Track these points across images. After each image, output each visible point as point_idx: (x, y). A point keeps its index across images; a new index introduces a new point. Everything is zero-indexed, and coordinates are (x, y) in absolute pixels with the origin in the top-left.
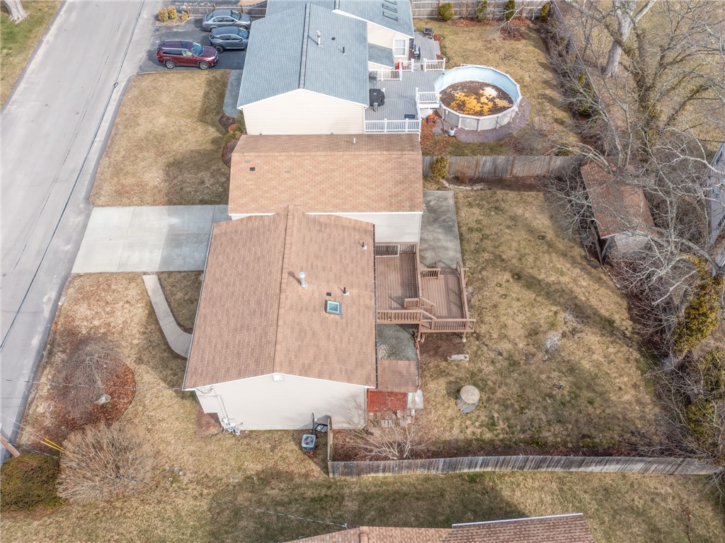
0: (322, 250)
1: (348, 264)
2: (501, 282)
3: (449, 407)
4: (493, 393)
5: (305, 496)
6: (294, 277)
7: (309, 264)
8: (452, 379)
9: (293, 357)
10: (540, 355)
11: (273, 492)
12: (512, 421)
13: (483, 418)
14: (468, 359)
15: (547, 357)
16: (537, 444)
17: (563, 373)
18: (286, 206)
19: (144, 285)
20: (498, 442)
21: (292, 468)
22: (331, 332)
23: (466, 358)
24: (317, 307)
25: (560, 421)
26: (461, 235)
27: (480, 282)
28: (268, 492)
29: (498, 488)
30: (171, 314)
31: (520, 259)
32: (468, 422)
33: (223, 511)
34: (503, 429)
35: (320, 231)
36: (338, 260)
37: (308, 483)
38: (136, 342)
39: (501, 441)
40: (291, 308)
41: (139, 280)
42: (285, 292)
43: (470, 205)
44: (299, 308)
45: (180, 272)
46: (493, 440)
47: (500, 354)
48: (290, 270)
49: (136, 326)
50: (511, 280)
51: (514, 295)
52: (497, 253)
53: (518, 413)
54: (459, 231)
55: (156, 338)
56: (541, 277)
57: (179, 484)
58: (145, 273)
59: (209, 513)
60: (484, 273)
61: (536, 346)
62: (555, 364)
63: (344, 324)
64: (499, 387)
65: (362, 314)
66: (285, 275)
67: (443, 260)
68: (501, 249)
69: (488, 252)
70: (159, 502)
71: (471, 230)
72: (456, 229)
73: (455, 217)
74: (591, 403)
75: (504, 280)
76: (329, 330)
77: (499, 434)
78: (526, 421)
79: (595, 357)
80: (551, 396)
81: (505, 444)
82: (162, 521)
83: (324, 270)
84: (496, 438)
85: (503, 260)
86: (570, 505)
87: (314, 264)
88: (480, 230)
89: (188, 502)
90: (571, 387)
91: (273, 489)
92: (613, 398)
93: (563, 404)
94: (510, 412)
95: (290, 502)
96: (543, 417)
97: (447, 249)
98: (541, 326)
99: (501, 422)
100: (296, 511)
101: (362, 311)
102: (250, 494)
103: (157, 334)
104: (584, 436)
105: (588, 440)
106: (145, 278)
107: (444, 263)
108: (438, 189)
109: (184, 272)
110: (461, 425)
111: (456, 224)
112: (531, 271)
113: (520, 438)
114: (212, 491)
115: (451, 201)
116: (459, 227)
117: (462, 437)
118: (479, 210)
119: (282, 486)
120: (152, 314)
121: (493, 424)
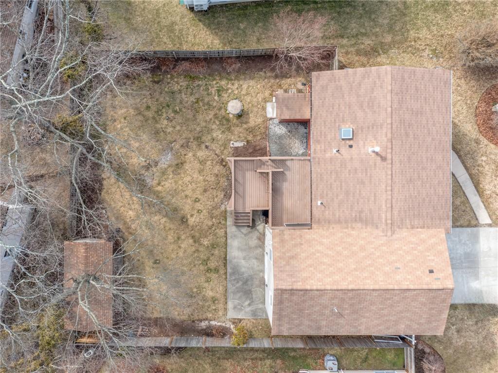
0: (358, 192)
1: (335, 182)
2: (198, 214)
3: (249, 103)
4: (216, 114)
5: (347, 39)
6: (381, 157)
7: (369, 174)
8: (245, 126)
9: (377, 82)
10: (177, 146)
11: (369, 42)
12: (206, 93)
13: (226, 96)
14: (232, 142)
15: (173, 145)
16: (191, 77)
17: (163, 131)
18: (394, 236)
19: (488, 213)
20: (217, 78)
21: (357, 58)
22: (348, 112)
23: (233, 144)
24: (360, 132)
25: (172, 93)
26: (225, 265)
27: (215, 215)
28: (371, 42)
29: (221, 45)
30: (461, 185)
31: (179, 238)
32: (236, 92)
33: (400, 30)
34: (213, 87)
35: (361, 212)
36: (343, 184)
37: (346, 48)
38: (484, 158)
39: (215, 79)
40: (381, 126)
41: (494, 217)
42: (388, 139)
43: (214, 300)
44: (375, 127)
45: (462, 226)
46: (220, 80)
47: (207, 147)
48: (385, 163)
49: (487, 173)
50: (189, 217)
51: (189, 201)
52: (197, 245)
53: (201, 99)
54: (226, 269)
55: (469, 163)
56: (164, 219)
57: (431, 48)
58: (490, 225)
59: (409, 28)
60: (210, 223)
61: (179, 154)
62: (167, 139)
63: (337, 121)
64: (211, 119)
65: (323, 134)
66: (389, 156)
67: (243, 236)
68: (194, 249)
69: (204, 245)
70: (442, 36)
71: (216, 270)
72: (229, 270)
73: (229, 286)
74: (148, 108)
75: (195, 216)
76: (349, 113)
77: (216, 84)
78: (196, 93)
79: (137, 145)
80: (175, 112)
81: (212, 77)
82: (438, 24)
83: (356, 170)
84: (218, 81)
85: (193, 237)
86: (177, 34)
87: (364, 174)
88: (209, 270)
89: (423, 36)
90: (160, 119)
91: (368, 44)
92: (132, 112)
93: (168, 106)
94: (206, 100)
95: (357, 35)
96: (183, 96)
97: (239, 249)
98: (173, 172)
99: (213, 92)
100: (352, 29)
101: (323, 137)
102: (383, 41)
103: (468, 165)
104: (157, 82)
105: (156, 80)
106: (489, 221)
107: (242, 233)
108: (240, 320)
109: (458, 227)
110: (241, 90)
111: (228, 277)
112: (172, 226)
113: (202, 81)
114: (408, 44)
115: (230, 305)
116: (226, 273)
117: (241, 82)
118: (206, 295)
119: (363, 46)
120: (477, 185)
121: (218, 91)
